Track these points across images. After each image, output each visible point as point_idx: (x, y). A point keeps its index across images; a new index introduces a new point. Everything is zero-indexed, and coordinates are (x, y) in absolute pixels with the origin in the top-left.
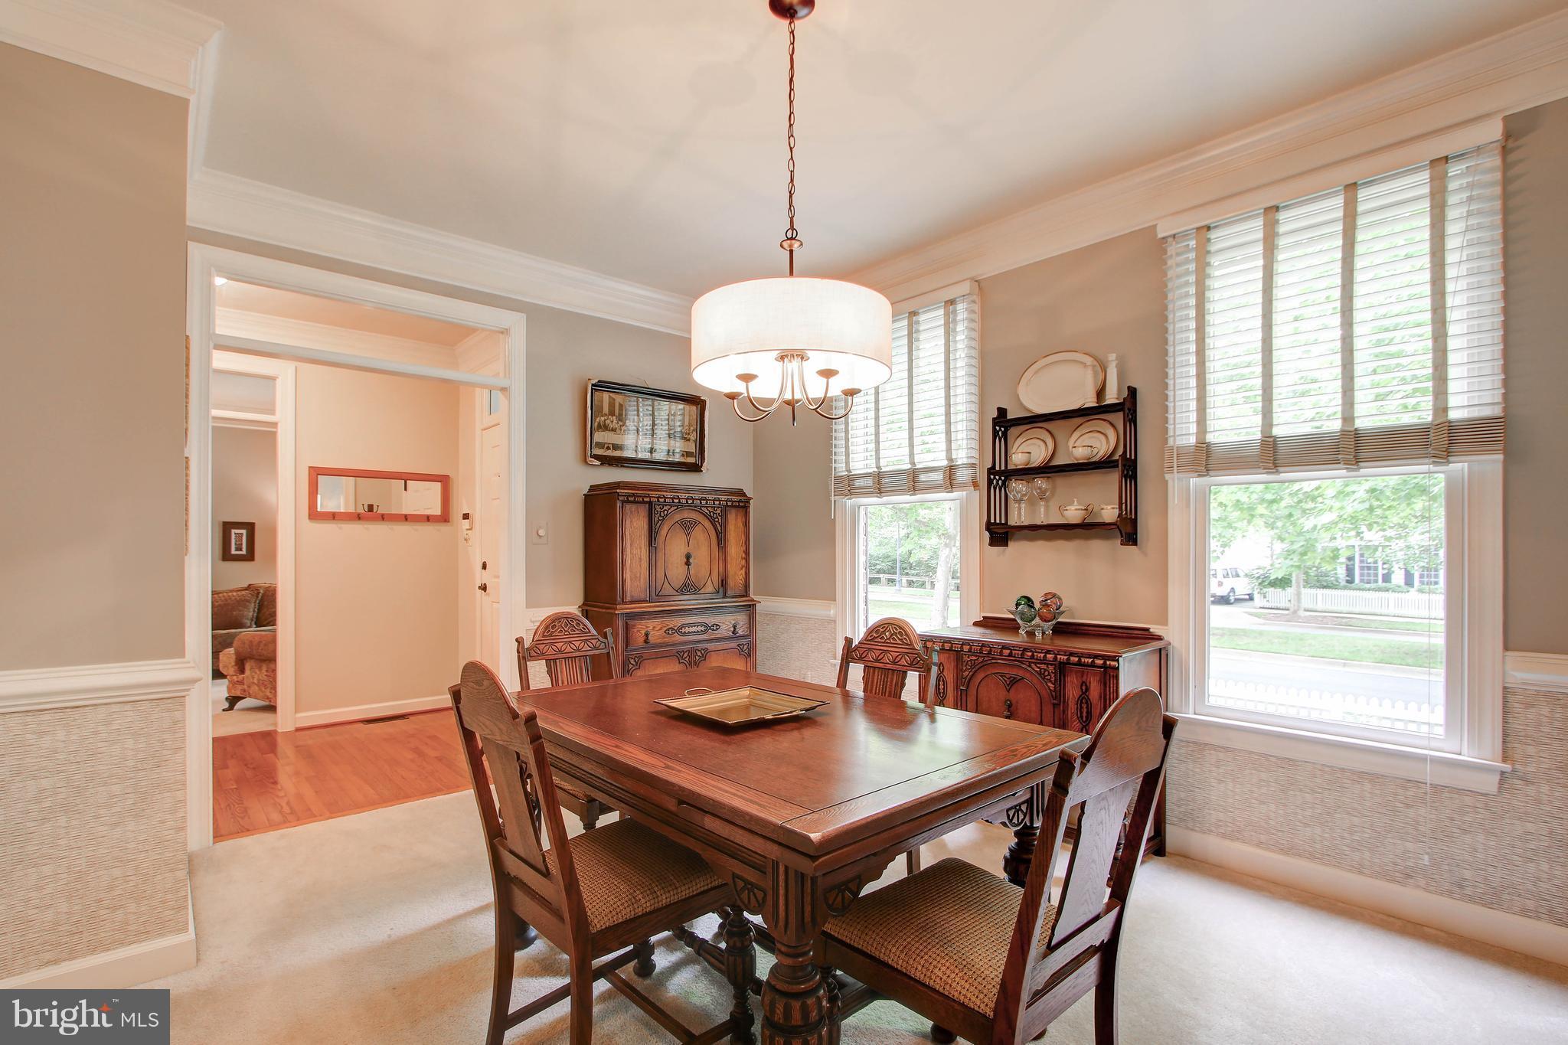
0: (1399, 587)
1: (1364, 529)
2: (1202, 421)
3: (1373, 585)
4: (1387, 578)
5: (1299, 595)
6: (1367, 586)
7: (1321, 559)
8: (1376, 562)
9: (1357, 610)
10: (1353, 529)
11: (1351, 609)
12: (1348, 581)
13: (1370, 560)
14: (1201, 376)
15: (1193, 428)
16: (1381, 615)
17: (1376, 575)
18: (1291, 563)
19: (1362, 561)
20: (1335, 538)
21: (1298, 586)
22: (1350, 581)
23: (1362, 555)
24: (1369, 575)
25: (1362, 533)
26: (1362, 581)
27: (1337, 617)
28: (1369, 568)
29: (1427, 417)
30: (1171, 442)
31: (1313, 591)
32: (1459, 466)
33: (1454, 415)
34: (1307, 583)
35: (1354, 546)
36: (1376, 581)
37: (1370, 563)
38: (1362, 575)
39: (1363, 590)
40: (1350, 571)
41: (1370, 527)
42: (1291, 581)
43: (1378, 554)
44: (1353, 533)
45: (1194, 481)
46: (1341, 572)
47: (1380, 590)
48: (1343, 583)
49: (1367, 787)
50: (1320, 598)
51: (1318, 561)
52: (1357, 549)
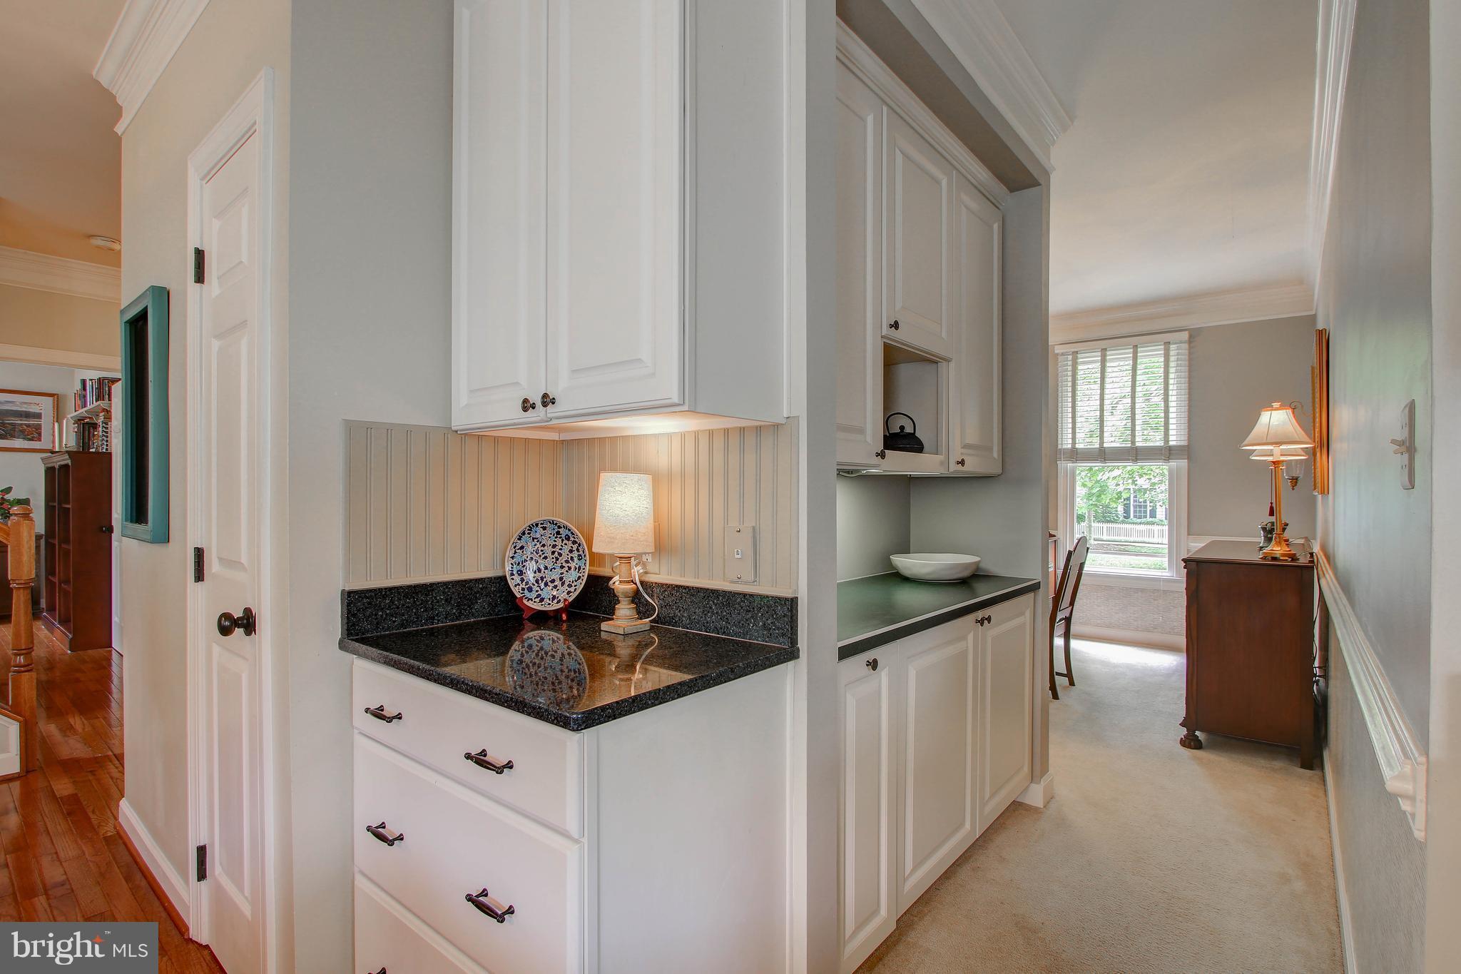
0: (1162, 521)
1: (1137, 478)
2: (1074, 438)
3: (1143, 520)
4: (1153, 514)
5: (1090, 527)
6: (1139, 520)
7: (1110, 499)
8: (1145, 502)
9: (1132, 539)
10: (1131, 478)
11: (1127, 539)
12: (1125, 517)
13: (1141, 500)
14: (1074, 417)
15: (1070, 441)
16: (1148, 543)
17: (1145, 512)
18: (1091, 502)
19: (1135, 501)
20: (1119, 485)
21: (1090, 521)
22: (1127, 517)
23: (1135, 497)
24: (1140, 511)
25: (1136, 481)
26: (1135, 516)
27: (1118, 545)
28: (1140, 506)
29: (1161, 443)
30: (1060, 447)
31: (1100, 525)
32: (1173, 464)
33: (1171, 443)
34: (1097, 519)
35: (1130, 489)
36: (1146, 517)
37: (1141, 502)
38: (1135, 512)
39: (1136, 523)
40: (1127, 511)
41: (1141, 476)
42: (1085, 517)
43: (1146, 495)
44: (1130, 481)
45: (1070, 465)
46: (1121, 509)
47: (1148, 523)
48: (1121, 518)
49: (1140, 594)
50: (1105, 530)
51: (1108, 501)
52: (1132, 491)
